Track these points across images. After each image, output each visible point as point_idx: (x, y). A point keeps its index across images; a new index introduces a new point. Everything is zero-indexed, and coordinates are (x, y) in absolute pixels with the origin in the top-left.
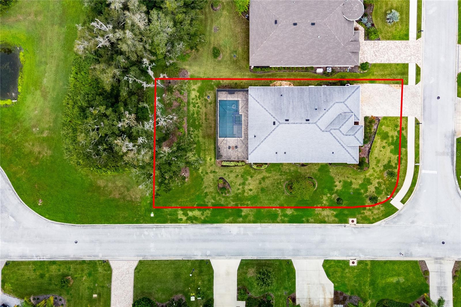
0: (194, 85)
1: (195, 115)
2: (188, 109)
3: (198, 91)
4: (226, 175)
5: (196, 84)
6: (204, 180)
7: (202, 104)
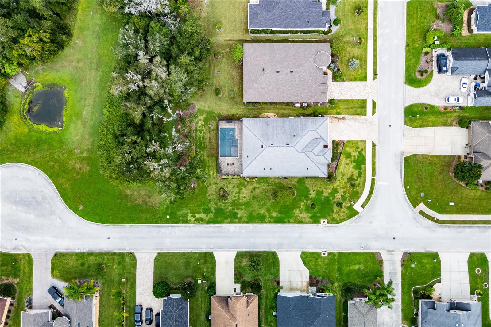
0: (200, 116)
1: (202, 140)
2: (196, 135)
3: (204, 121)
4: (226, 186)
5: (202, 115)
6: (208, 190)
7: (207, 131)
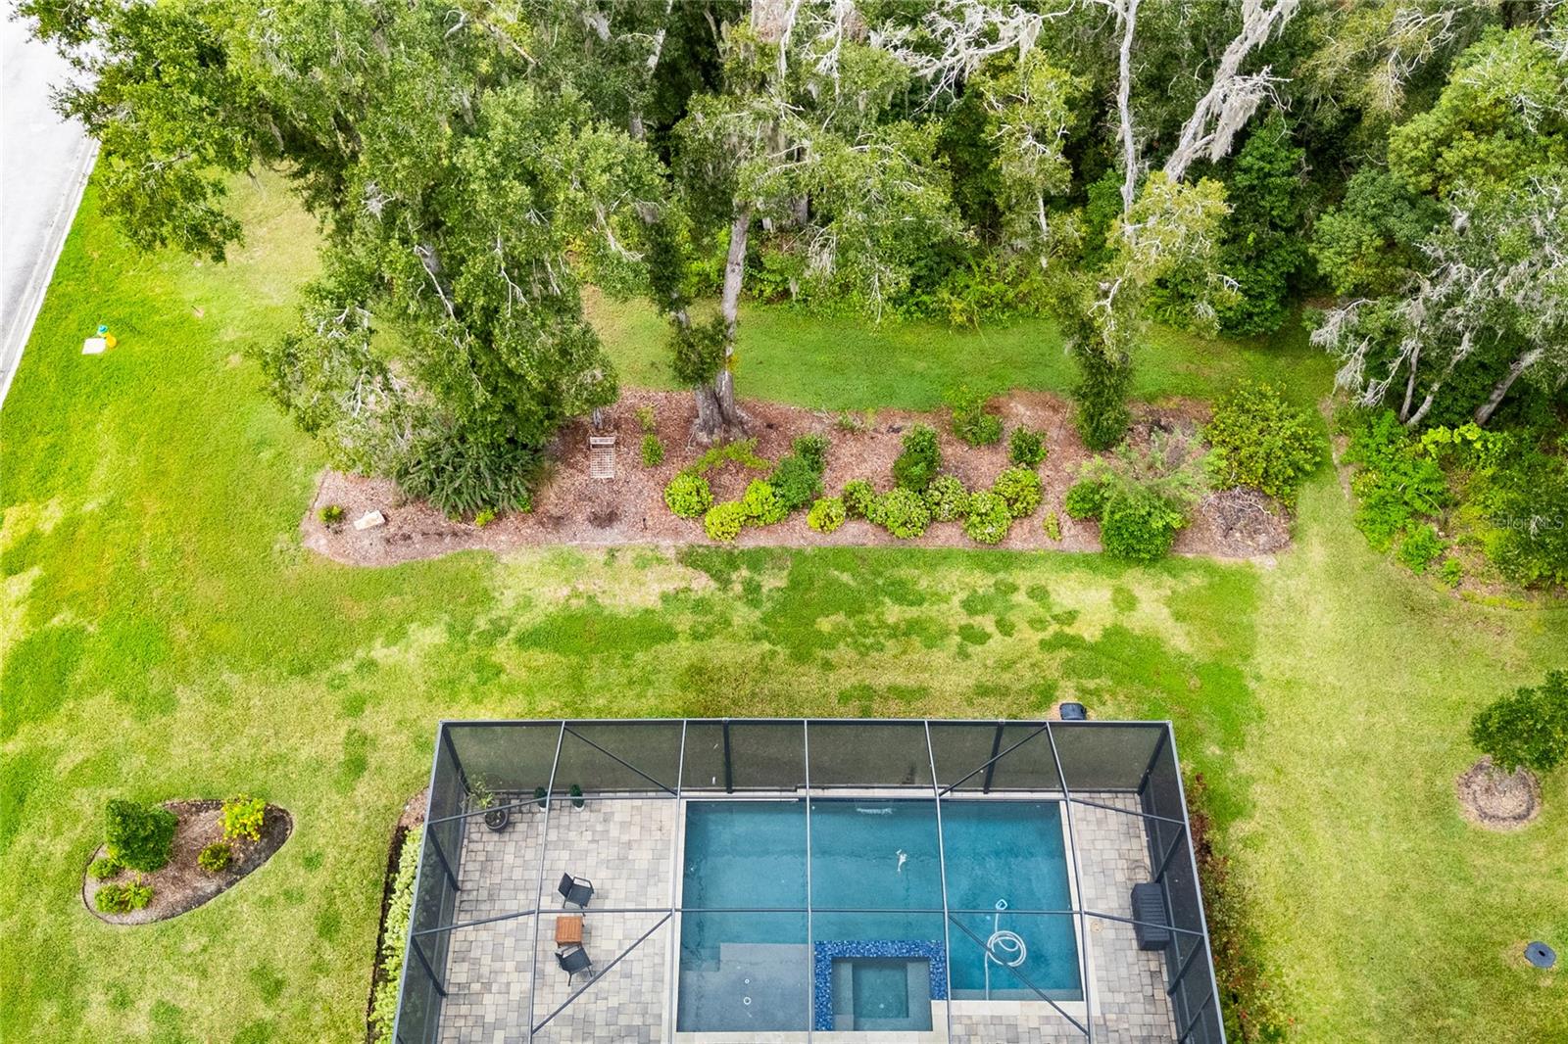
0: (1169, 602)
1: (894, 613)
2: (945, 557)
3: (1114, 634)
4: (300, 877)
5: (1179, 617)
6: (296, 685)
7: (1007, 666)
